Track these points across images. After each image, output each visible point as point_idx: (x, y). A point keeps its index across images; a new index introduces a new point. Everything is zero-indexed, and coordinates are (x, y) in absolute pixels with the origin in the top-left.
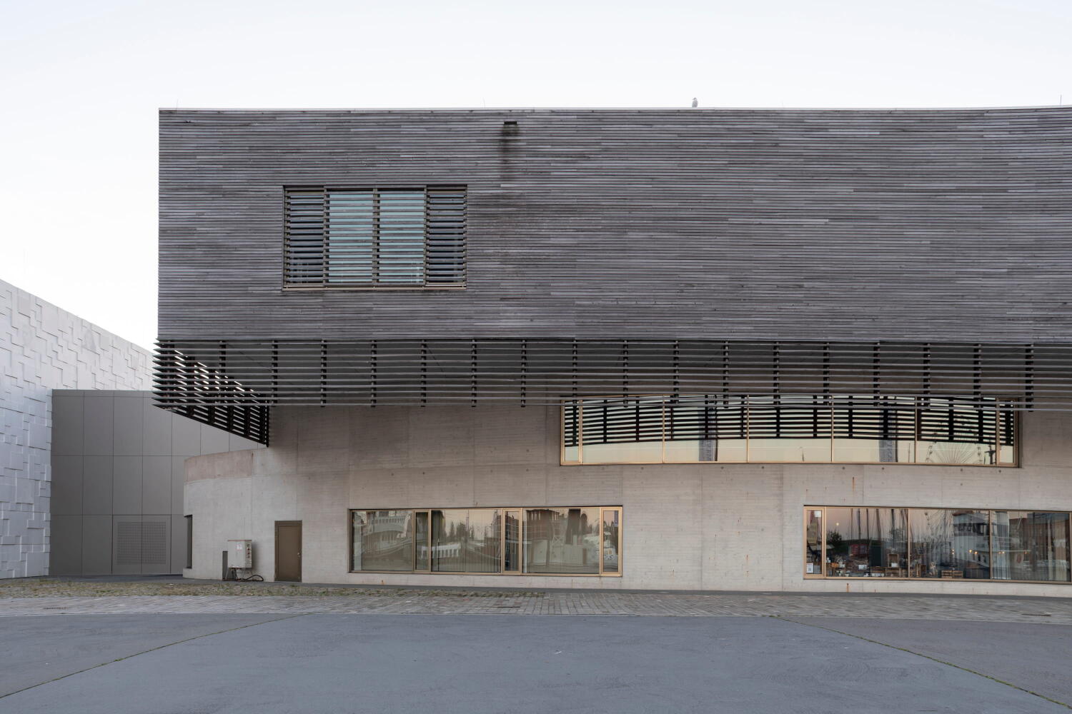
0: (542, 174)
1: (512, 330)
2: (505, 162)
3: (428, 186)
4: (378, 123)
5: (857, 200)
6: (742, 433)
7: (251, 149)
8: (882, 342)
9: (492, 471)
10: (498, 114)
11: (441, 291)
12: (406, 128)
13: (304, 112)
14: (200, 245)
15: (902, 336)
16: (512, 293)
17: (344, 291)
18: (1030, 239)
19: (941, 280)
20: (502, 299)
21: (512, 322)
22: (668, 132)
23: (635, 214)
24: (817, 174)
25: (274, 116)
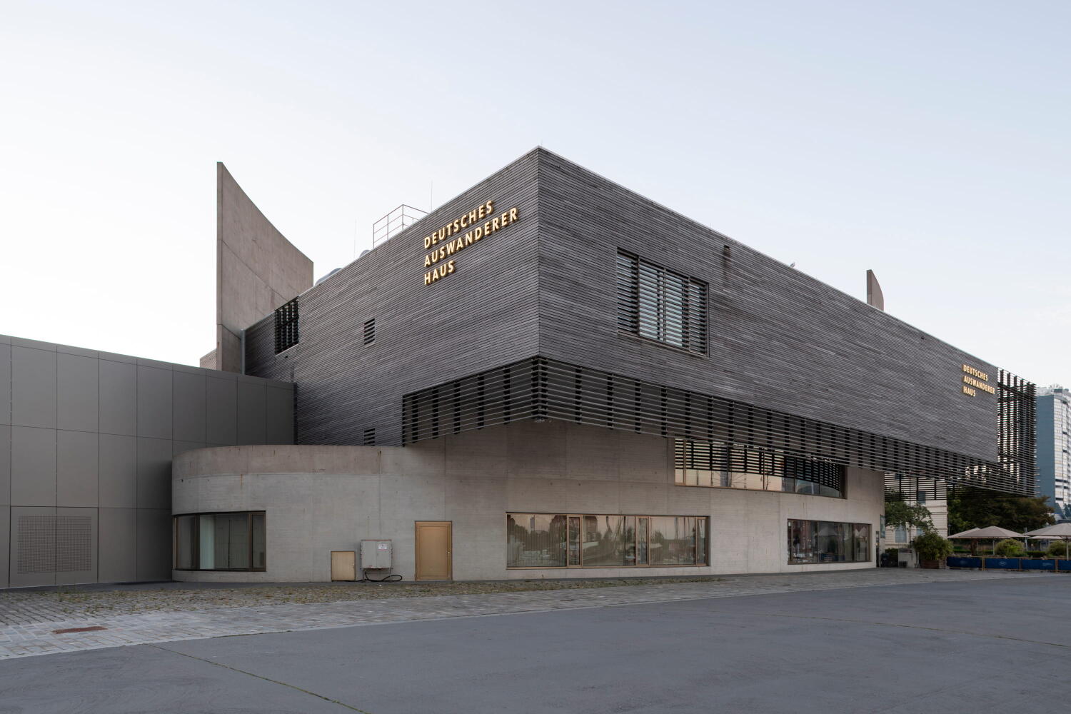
0: (739, 288)
1: (730, 394)
2: (725, 274)
3: (692, 277)
4: (668, 220)
5: (843, 345)
6: (760, 470)
7: (599, 208)
8: (851, 429)
9: (632, 486)
10: (722, 238)
11: (698, 357)
12: (681, 229)
13: (628, 192)
14: (567, 279)
15: (855, 426)
16: (729, 368)
17: (652, 344)
18: (885, 381)
19: (864, 396)
20: (725, 371)
21: (728, 389)
22: (785, 279)
23: (775, 329)
24: (832, 325)
25: (612, 187)
